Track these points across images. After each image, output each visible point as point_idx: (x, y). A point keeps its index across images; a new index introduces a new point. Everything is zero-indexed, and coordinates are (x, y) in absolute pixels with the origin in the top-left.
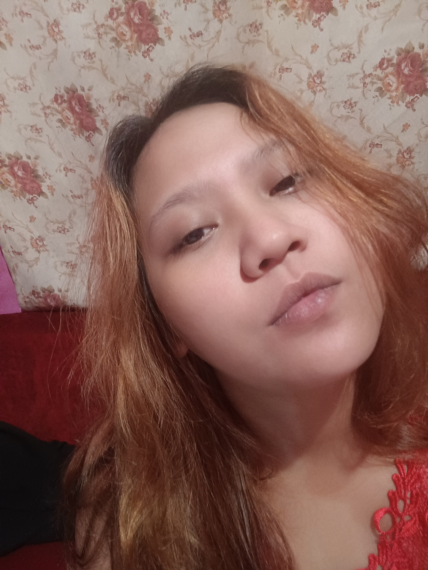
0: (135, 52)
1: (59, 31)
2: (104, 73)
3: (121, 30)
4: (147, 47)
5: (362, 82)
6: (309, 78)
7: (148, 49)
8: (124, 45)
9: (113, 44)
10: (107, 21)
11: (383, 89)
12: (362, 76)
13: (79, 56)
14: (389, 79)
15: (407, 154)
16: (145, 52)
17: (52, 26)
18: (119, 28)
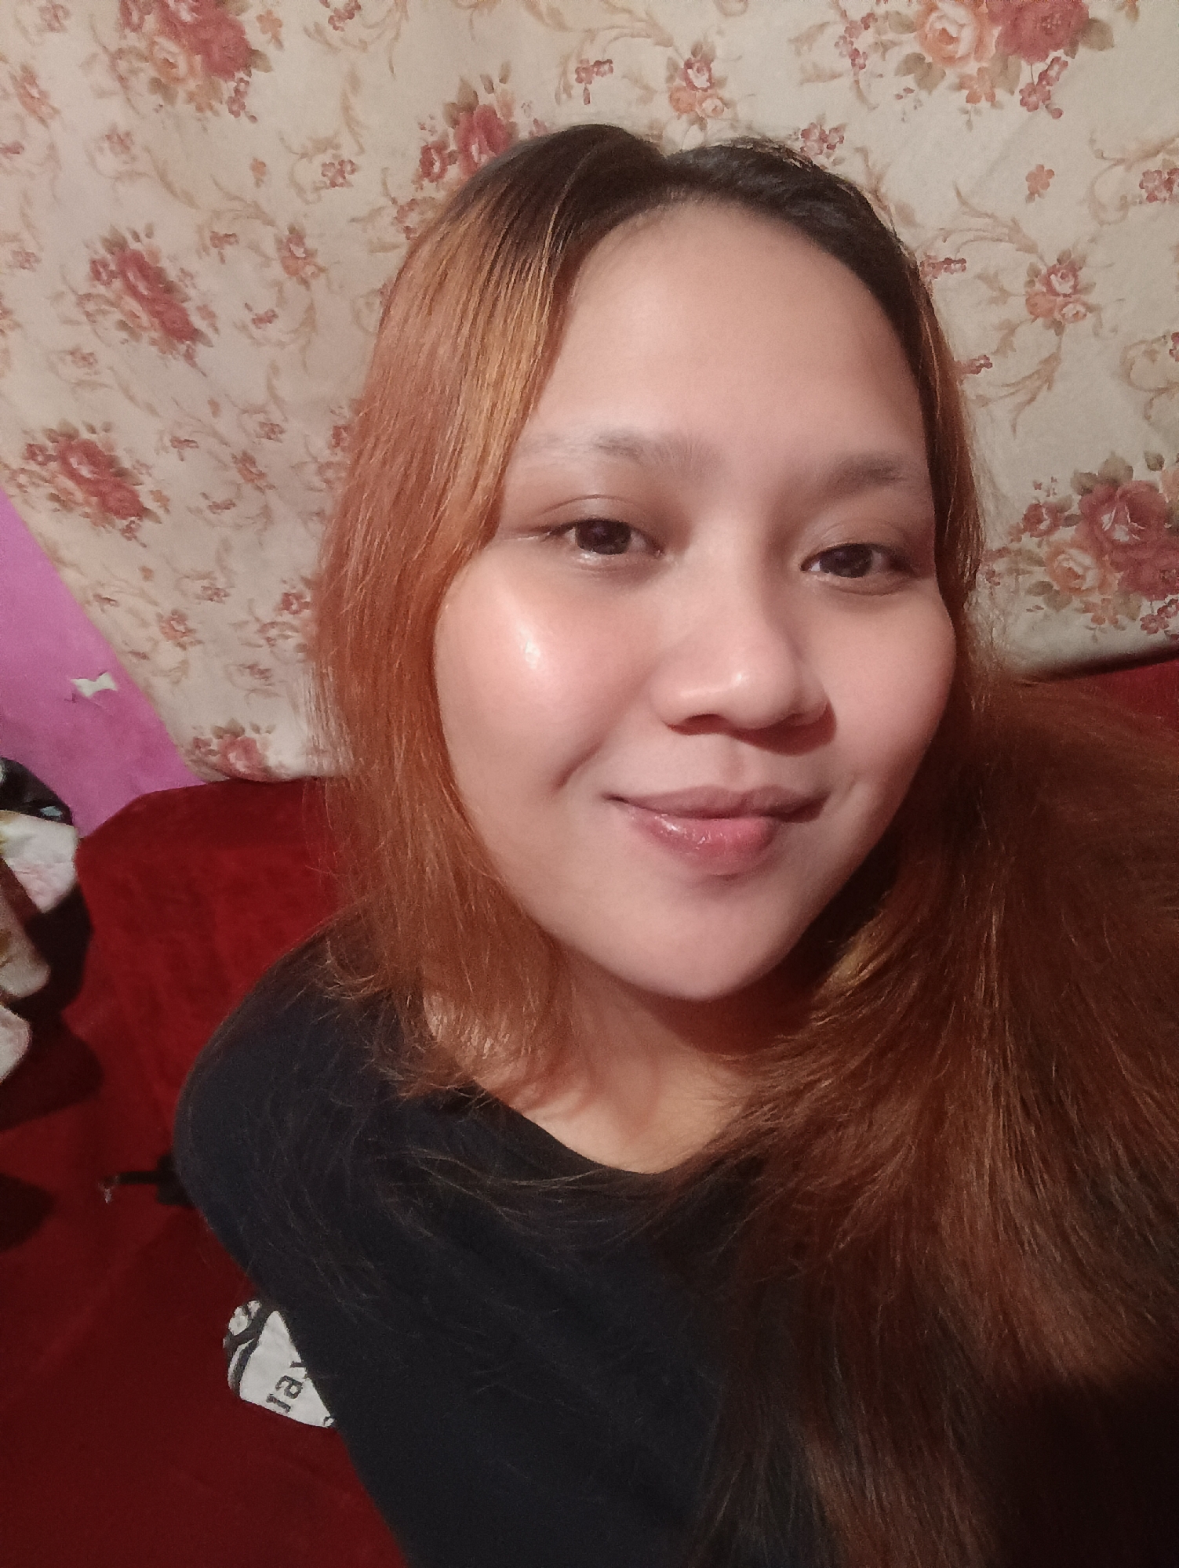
2: (164, 180)
5: (845, 53)
6: (670, 79)
7: (236, 91)
8: (182, 94)
11: (929, 59)
12: (840, 29)
13: (101, 150)
14: (940, 18)
15: (1062, 277)
18: (156, 49)
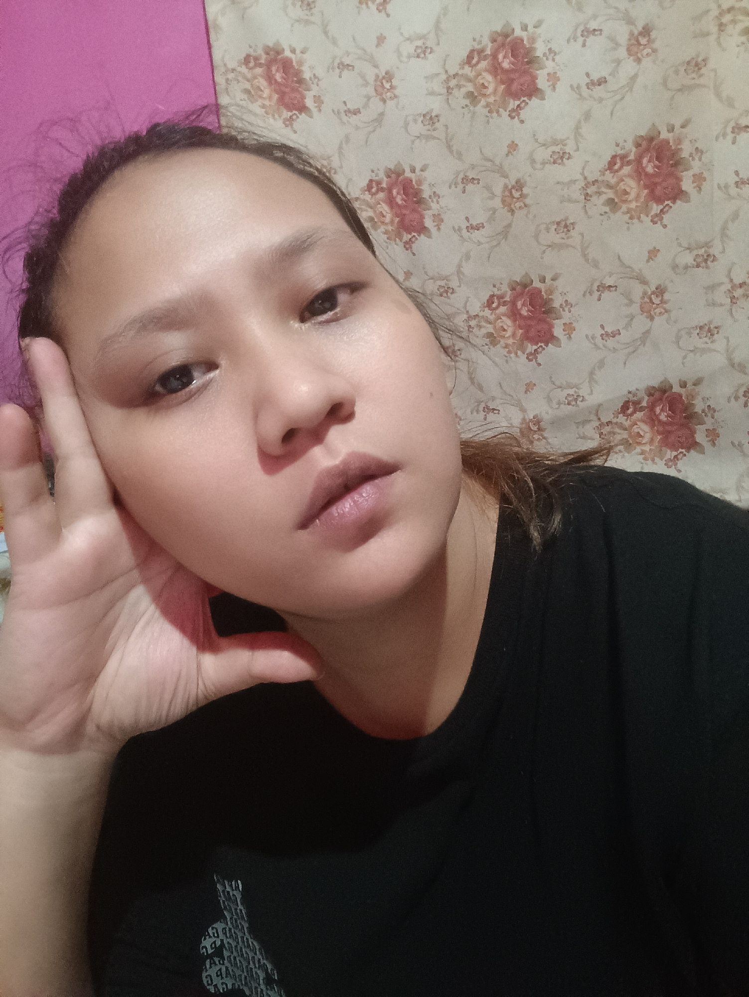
0: (498, 112)
1: (390, 86)
2: (449, 144)
3: (481, 82)
4: (517, 103)
7: (518, 106)
8: (483, 102)
9: (467, 102)
10: (463, 68)
13: (415, 121)
16: (513, 110)
17: (382, 80)
18: (480, 77)
